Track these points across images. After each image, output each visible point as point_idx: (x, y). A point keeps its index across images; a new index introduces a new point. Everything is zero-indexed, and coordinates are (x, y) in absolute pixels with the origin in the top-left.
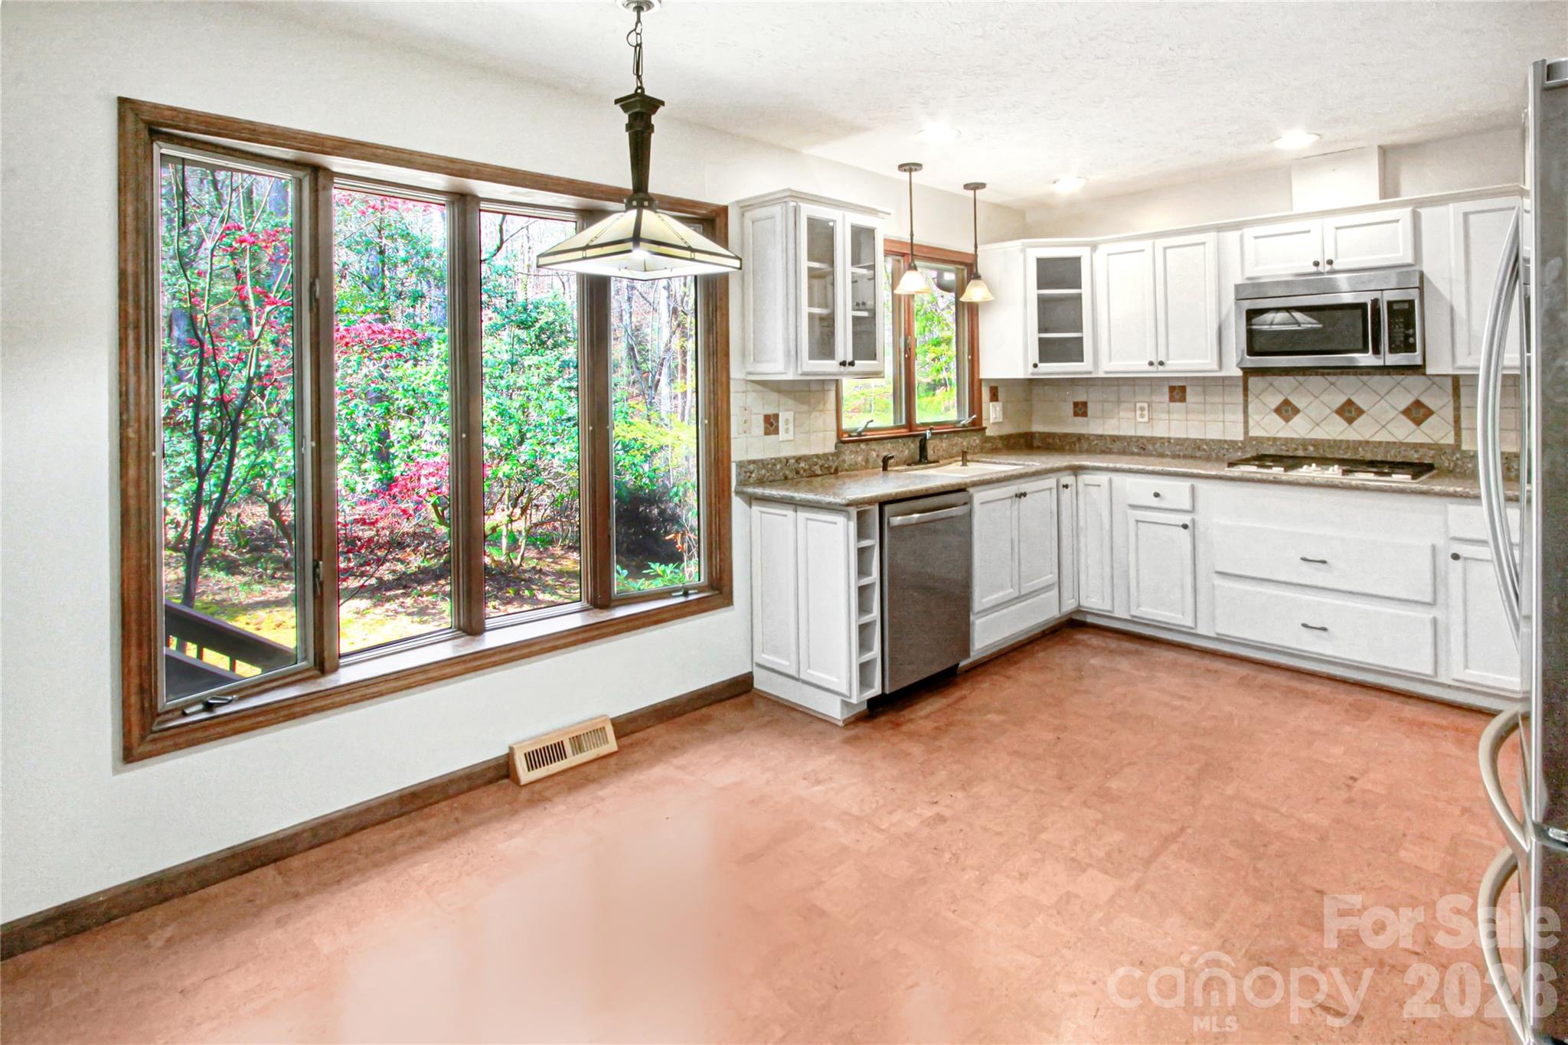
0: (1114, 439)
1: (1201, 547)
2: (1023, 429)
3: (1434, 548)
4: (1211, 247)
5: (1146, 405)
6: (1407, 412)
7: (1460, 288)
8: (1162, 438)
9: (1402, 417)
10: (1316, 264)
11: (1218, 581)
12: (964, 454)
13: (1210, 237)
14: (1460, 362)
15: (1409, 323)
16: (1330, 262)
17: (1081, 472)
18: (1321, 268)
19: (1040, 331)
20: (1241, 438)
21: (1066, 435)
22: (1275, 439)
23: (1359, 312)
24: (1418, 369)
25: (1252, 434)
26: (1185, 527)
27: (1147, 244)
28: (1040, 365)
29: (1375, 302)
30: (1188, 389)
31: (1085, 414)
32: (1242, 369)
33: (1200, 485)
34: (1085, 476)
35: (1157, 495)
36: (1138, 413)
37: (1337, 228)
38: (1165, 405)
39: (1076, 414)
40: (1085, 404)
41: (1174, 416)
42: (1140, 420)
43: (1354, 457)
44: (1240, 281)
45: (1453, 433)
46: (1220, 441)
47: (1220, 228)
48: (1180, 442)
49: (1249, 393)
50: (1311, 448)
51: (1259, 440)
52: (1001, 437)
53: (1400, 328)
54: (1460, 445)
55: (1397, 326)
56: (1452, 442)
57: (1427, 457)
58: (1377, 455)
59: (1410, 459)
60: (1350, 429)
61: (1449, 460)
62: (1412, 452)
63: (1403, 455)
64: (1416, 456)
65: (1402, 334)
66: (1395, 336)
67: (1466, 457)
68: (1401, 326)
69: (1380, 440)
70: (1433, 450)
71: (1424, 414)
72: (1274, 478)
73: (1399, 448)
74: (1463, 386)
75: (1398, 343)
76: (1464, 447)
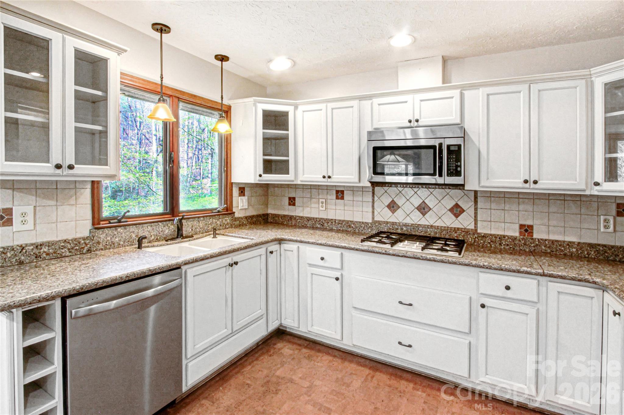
0: (309, 219)
1: (345, 291)
2: (261, 212)
3: (470, 298)
4: (356, 109)
5: (324, 200)
6: (451, 210)
7: (484, 140)
8: (332, 220)
9: (449, 213)
10: (410, 121)
11: (355, 313)
12: (215, 230)
13: (355, 103)
14: (482, 184)
15: (458, 159)
16: (417, 121)
17: (283, 242)
18: (412, 124)
19: (264, 155)
20: (370, 221)
21: (285, 216)
22: (387, 223)
23: (432, 150)
24: (461, 186)
25: (376, 219)
26: (337, 279)
27: (322, 106)
28: (263, 175)
29: (441, 145)
30: (345, 192)
31: (294, 205)
32: (371, 182)
33: (346, 253)
34: (285, 245)
35: (322, 259)
36: (321, 204)
37: (421, 101)
38: (334, 201)
39: (290, 204)
40: (294, 198)
41: (338, 208)
42: (321, 209)
43: (425, 235)
44: (370, 130)
45: (473, 223)
46: (360, 222)
47: (361, 98)
48: (341, 222)
49: (375, 195)
50: (405, 229)
51: (380, 223)
52: (246, 217)
53: (453, 161)
54: (477, 230)
55: (452, 160)
56: (473, 228)
57: (461, 236)
58: (436, 234)
59: (453, 237)
60: (423, 218)
61: (471, 238)
62: (454, 233)
63: (449, 234)
64: (455, 235)
65: (454, 165)
66: (450, 166)
67: (480, 237)
68: (454, 160)
69: (438, 225)
70: (464, 232)
71: (460, 211)
72: (385, 251)
73: (447, 230)
74: (479, 196)
75: (452, 170)
76: (479, 231)
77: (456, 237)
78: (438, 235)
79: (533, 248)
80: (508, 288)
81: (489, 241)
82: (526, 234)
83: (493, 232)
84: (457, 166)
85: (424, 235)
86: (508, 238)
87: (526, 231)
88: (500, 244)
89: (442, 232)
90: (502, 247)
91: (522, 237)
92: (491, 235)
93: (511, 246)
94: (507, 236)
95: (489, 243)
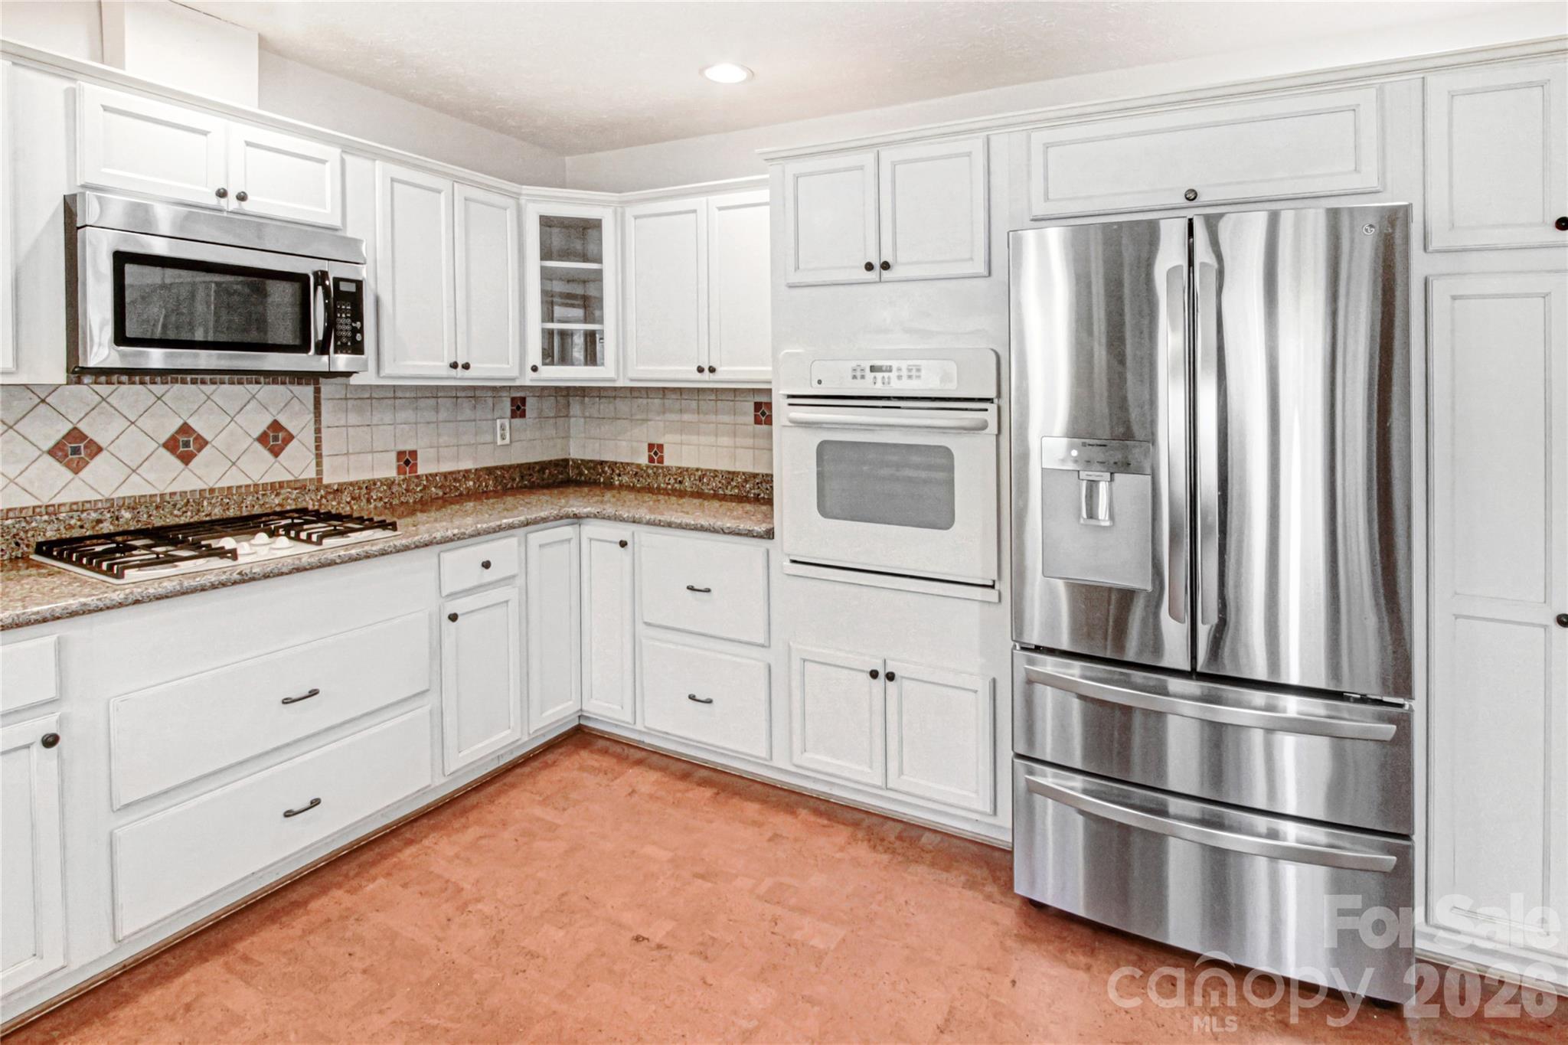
6: (263, 439)
9: (258, 446)
10: (222, 194)
14: (387, 370)
15: (357, 314)
16: (243, 197)
26: (52, 740)
29: (320, 274)
37: (248, 144)
43: (196, 519)
45: (314, 463)
51: (20, 514)
53: (347, 317)
54: (321, 479)
55: (344, 316)
56: (313, 475)
57: (289, 501)
58: (228, 509)
59: (271, 507)
60: (186, 472)
61: (312, 500)
62: (273, 496)
63: (261, 502)
64: (277, 502)
65: (348, 328)
66: (341, 330)
67: (330, 493)
68: (349, 315)
69: (229, 485)
70: (296, 489)
71: (284, 440)
72: (240, 573)
73: (257, 493)
74: (325, 399)
75: (344, 340)
76: (325, 481)
77: (280, 505)
78: (231, 511)
79: (420, 495)
80: (486, 565)
81: (348, 499)
82: (408, 469)
83: (352, 478)
84: (355, 331)
85: (192, 520)
86: (382, 484)
87: (407, 463)
88: (368, 501)
89: (242, 502)
90: (372, 506)
91: (402, 477)
92: (351, 484)
93: (386, 500)
94: (379, 480)
95: (349, 503)
